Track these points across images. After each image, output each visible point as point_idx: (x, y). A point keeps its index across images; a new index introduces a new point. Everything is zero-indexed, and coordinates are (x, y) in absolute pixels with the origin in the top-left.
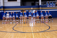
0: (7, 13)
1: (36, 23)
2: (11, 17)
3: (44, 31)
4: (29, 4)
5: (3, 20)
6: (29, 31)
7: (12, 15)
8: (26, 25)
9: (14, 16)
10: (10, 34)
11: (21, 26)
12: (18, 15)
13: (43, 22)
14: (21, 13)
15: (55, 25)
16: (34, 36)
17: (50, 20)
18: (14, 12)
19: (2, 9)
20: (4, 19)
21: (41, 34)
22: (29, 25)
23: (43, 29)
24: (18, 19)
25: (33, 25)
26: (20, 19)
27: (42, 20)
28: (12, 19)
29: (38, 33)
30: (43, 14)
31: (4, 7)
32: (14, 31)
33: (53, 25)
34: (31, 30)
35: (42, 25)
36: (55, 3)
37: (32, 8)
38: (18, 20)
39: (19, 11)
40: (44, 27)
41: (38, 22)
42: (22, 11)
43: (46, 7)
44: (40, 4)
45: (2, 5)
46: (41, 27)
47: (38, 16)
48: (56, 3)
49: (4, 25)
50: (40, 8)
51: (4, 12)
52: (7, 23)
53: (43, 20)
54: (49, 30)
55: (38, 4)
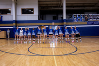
0: (20, 29)
1: (59, 43)
2: (25, 34)
3: (69, 54)
5: (15, 39)
6: (49, 53)
7: (27, 32)
8: (46, 45)
9: (29, 34)
10: (24, 57)
11: (39, 47)
12: (35, 32)
14: (39, 29)
15: (85, 46)
16: (56, 60)
17: (77, 39)
19: (14, 24)
20: (17, 38)
21: (65, 57)
22: (50, 46)
23: (68, 51)
24: (35, 37)
25: (55, 45)
26: (37, 37)
27: (66, 39)
28: (27, 37)
31: (17, 22)
32: (29, 53)
33: (81, 46)
34: (52, 52)
35: (66, 46)
36: (84, 16)
37: (53, 24)
38: (35, 39)
39: (36, 27)
40: (69, 48)
42: (40, 26)
43: (72, 21)
45: (14, 19)
47: (61, 33)
48: (86, 16)
49: (17, 45)
50: (65, 23)
52: (20, 43)
54: (76, 53)
55: (62, 18)
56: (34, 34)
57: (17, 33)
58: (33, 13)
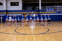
1: (36, 26)
2: (13, 20)
3: (43, 33)
4: (30, 8)
5: (6, 23)
6: (30, 33)
9: (16, 19)
10: (12, 35)
13: (42, 25)
14: (23, 16)
15: (54, 28)
16: (35, 37)
17: (49, 23)
18: (16, 16)
19: (5, 13)
21: (40, 35)
22: (30, 27)
25: (34, 27)
26: (21, 21)
27: (41, 23)
28: (14, 22)
29: (38, 35)
30: (43, 18)
31: (7, 11)
32: (16, 33)
34: (32, 32)
35: (41, 28)
37: (32, 12)
38: (20, 23)
39: (21, 15)
40: (43, 29)
41: (38, 25)
43: (45, 11)
44: (40, 8)
45: (5, 9)
46: (40, 30)
47: (38, 19)
48: (55, 8)
49: (7, 27)
50: (40, 12)
51: (7, 16)
52: (9, 26)
53: (43, 23)
54: (48, 32)
55: (39, 8)
56: (19, 20)
57: (7, 19)
58: (18, 5)
